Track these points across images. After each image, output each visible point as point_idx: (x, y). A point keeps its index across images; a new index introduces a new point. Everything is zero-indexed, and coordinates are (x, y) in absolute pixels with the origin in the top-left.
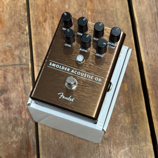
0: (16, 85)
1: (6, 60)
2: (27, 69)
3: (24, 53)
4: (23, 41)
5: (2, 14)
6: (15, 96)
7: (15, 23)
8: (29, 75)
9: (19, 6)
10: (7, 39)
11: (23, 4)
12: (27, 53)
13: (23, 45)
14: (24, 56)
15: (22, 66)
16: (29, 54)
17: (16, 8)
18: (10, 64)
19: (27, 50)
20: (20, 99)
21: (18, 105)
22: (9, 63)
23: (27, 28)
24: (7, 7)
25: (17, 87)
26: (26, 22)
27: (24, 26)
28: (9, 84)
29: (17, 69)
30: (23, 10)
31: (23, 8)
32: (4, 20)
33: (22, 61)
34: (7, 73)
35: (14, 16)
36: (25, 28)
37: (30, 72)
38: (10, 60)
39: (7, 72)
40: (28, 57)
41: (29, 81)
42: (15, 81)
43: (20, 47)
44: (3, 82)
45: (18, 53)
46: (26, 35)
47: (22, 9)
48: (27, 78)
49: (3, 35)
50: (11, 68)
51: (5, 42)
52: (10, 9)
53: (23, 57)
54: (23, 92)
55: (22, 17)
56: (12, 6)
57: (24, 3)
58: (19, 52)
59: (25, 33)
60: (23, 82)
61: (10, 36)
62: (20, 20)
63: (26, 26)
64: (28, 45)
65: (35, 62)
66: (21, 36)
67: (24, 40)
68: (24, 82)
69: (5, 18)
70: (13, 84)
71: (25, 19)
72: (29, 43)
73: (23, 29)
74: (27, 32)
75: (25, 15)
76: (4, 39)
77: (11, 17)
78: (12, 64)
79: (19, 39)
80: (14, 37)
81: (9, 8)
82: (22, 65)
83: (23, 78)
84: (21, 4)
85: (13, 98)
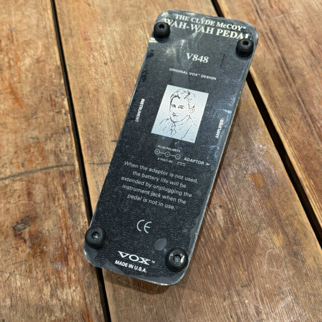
0: (52, 204)
1: (31, 161)
2: (72, 172)
3: (63, 145)
4: (61, 126)
5: (18, 85)
6: (52, 226)
7: (43, 98)
8: (76, 183)
9: (47, 70)
10: (29, 125)
11: (56, 67)
12: (69, 144)
13: (60, 131)
14: (64, 151)
15: (61, 169)
16: (74, 145)
17: (42, 74)
18: (39, 168)
19: (69, 140)
20: (62, 232)
21: (60, 244)
22: (35, 167)
23: (66, 103)
24: (26, 74)
25: (53, 209)
26: (62, 94)
27: (60, 100)
28: (37, 206)
29: (52, 174)
30: (56, 75)
31: (55, 72)
32: (23, 94)
33: (61, 159)
34: (34, 186)
35: (41, 86)
36: (61, 104)
37: (78, 177)
38: (38, 160)
39: (33, 183)
40: (73, 150)
41: (77, 194)
42: (51, 198)
43: (54, 136)
44: (27, 202)
45: (51, 148)
46: (66, 114)
47: (54, 74)
48: (73, 188)
49: (23, 120)
50: (40, 174)
51: (26, 130)
52: (32, 77)
53: (62, 152)
54: (68, 215)
55: (55, 86)
56: (36, 71)
57: (57, 64)
58: (53, 145)
59: (63, 111)
60: (64, 198)
61: (35, 120)
62: (52, 92)
63: (63, 100)
64: (69, 131)
65: (85, 158)
66: (56, 117)
67: (63, 124)
68: (66, 197)
69: (24, 92)
70: (45, 204)
71: (60, 89)
72: (71, 128)
73: (58, 105)
74: (66, 110)
75: (60, 83)
76: (24, 126)
77: (35, 89)
78: (42, 168)
79: (52, 124)
80: (42, 121)
81: (30, 75)
82: (61, 166)
83: (64, 189)
84: (51, 67)
85: (48, 230)
